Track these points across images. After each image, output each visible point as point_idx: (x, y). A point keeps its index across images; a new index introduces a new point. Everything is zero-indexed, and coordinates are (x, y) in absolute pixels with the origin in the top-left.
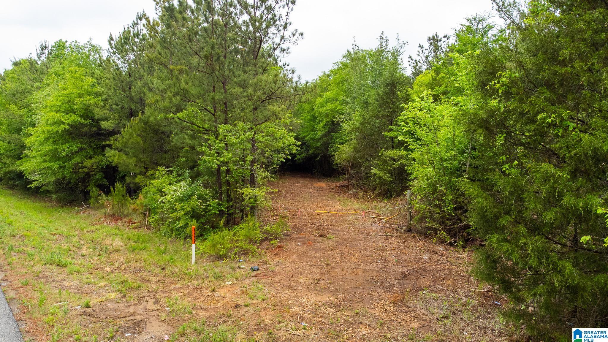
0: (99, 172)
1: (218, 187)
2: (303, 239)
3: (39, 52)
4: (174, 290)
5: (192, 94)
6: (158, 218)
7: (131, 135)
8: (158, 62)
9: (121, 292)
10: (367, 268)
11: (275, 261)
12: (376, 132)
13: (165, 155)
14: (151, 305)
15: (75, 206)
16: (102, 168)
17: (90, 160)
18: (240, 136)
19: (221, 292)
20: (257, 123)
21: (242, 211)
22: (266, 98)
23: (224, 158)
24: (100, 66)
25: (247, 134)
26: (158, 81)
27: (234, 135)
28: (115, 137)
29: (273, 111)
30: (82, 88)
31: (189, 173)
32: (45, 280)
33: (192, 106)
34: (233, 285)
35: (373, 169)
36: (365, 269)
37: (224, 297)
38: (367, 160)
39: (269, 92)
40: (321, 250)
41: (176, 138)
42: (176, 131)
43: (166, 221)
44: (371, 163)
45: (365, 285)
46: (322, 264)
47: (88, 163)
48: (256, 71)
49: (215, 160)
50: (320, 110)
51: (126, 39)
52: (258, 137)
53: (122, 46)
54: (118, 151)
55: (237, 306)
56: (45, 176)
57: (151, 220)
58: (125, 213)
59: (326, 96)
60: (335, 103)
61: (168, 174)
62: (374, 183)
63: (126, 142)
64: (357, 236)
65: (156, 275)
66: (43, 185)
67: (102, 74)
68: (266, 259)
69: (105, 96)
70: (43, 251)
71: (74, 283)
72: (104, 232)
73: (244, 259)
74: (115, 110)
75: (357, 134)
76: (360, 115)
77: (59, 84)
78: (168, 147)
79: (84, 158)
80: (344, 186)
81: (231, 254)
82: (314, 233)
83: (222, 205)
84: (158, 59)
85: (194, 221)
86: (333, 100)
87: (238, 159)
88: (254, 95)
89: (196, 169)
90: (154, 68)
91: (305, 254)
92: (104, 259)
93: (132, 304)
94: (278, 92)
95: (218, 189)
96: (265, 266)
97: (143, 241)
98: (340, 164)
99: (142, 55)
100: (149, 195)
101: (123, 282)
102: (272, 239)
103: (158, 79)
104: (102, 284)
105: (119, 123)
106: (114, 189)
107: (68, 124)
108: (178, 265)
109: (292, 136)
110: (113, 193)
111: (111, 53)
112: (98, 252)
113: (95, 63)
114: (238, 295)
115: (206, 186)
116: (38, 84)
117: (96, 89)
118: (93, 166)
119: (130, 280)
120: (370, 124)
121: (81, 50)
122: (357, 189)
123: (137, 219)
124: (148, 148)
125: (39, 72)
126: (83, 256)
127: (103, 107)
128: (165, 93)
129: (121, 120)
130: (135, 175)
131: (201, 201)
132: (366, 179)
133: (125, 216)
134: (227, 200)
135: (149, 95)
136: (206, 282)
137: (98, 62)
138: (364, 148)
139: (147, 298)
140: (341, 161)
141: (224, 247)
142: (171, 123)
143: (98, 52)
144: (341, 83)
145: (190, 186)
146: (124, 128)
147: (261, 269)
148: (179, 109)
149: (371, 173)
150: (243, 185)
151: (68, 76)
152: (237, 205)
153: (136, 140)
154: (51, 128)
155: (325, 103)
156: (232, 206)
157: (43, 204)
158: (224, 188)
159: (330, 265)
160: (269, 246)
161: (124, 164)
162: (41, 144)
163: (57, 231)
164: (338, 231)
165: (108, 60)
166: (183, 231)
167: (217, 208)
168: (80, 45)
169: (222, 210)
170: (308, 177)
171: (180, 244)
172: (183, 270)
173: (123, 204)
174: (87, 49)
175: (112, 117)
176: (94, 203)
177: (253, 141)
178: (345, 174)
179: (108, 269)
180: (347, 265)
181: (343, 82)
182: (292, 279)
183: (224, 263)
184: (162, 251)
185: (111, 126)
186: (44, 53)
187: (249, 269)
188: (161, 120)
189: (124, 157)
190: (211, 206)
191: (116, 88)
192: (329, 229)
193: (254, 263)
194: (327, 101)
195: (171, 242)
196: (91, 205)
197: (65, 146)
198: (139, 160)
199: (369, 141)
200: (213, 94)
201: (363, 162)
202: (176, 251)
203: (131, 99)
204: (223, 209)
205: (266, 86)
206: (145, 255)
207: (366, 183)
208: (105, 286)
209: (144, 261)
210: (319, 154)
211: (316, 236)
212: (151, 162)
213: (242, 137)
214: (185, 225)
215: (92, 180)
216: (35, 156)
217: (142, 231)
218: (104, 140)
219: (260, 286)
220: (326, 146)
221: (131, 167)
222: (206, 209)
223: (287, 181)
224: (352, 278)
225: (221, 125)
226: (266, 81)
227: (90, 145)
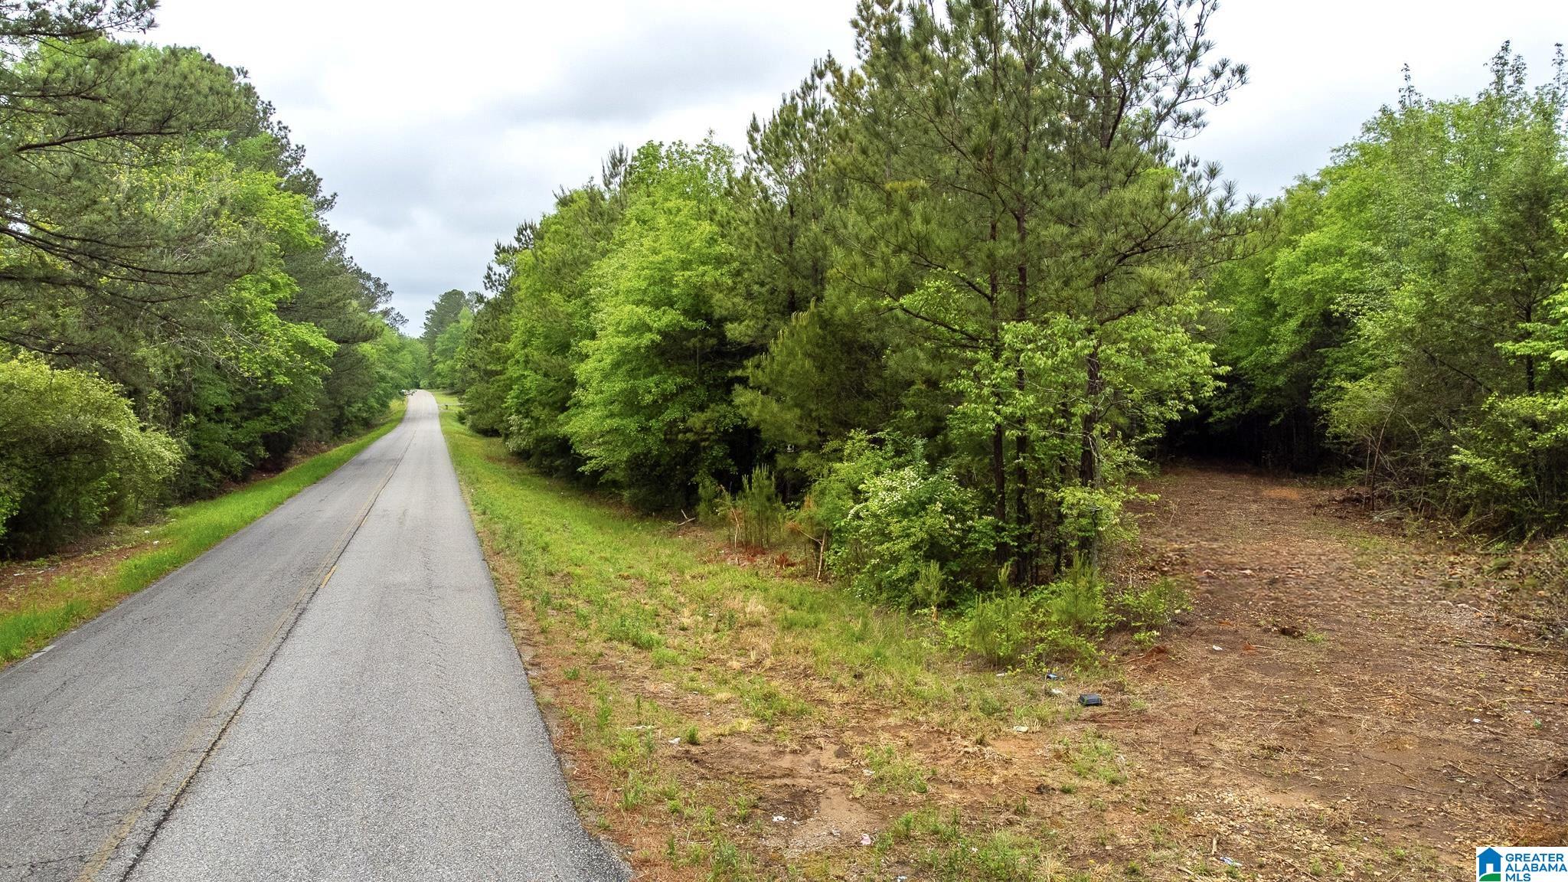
0: (717, 442)
1: (993, 484)
2: (1228, 637)
3: (607, 172)
4: (883, 728)
5: (938, 248)
6: (847, 554)
7: (791, 354)
8: (858, 175)
9: (764, 720)
10: (1434, 734)
11: (1148, 687)
12: (1474, 340)
13: (867, 404)
14: (828, 757)
15: (667, 519)
16: (726, 431)
17: (699, 414)
18: (1057, 350)
19: (999, 748)
20: (1107, 315)
21: (1057, 549)
22: (1132, 249)
23: (1015, 406)
24: (728, 193)
25: (1078, 344)
26: (859, 219)
27: (1043, 349)
28: (755, 359)
29: (1152, 281)
30: (688, 247)
31: (924, 445)
32: (609, 673)
33: (937, 277)
34: (1032, 736)
35: (1457, 452)
36: (1428, 738)
37: (1007, 763)
38: (1437, 424)
39: (1142, 231)
40: (1282, 669)
41: (896, 357)
42: (897, 340)
43: (865, 563)
44: (1453, 433)
45: (1428, 781)
46: (1287, 708)
47: (697, 420)
48: (1106, 178)
49: (990, 413)
50: (1288, 284)
51: (787, 126)
52: (1108, 350)
53: (778, 143)
54: (763, 393)
55: (1041, 789)
56: (611, 447)
57: (832, 557)
58: (773, 540)
59: (1308, 244)
60: (1336, 261)
61: (873, 448)
62: (1460, 494)
63: (780, 372)
64: (1401, 641)
65: (841, 688)
66: (606, 468)
67: (732, 213)
68: (1120, 678)
69: (736, 265)
70: (605, 610)
71: (665, 686)
72: (726, 580)
73: (1061, 672)
74: (755, 297)
75: (1405, 347)
76: (1418, 294)
77: (644, 241)
78: (876, 384)
79: (689, 410)
80: (1358, 500)
81: (1028, 657)
82: (1262, 623)
83: (1003, 529)
84: (859, 170)
85: (934, 566)
86: (1330, 255)
87: (1051, 410)
88: (1100, 243)
89: (940, 438)
90: (847, 191)
91: (1234, 678)
92: (726, 640)
93: (788, 750)
94: (1168, 231)
95: (994, 490)
96: (1119, 697)
97: (811, 607)
98: (1349, 436)
99: (820, 162)
100: (828, 499)
101: (768, 697)
102: (1139, 627)
103: (859, 213)
104: (722, 695)
105: (765, 327)
106: (750, 482)
107: (659, 332)
108: (893, 670)
109: (1204, 350)
110: (748, 490)
111: (752, 161)
112: (714, 624)
113: (718, 189)
114: (1044, 761)
115: (964, 481)
116: (603, 243)
117: (718, 248)
118: (705, 428)
119: (783, 695)
120: (1450, 317)
121: (689, 162)
122: (1401, 510)
123: (799, 555)
124: (829, 385)
125: (606, 217)
126: (683, 629)
127: (733, 289)
128: (874, 248)
129: (769, 320)
130: (798, 450)
131: (952, 518)
132: (1432, 482)
133: (773, 547)
134: (1018, 517)
135: (837, 253)
136: (962, 718)
137: (725, 184)
138: (1428, 390)
139: (822, 741)
140: (1349, 426)
141: (1008, 636)
142: (886, 321)
143: (725, 163)
144: (1358, 205)
145: (925, 479)
146: (776, 338)
147: (1107, 702)
148: (906, 288)
149: (1452, 462)
150: (1062, 482)
151: (662, 221)
152: (1045, 535)
153: (803, 366)
154: (626, 340)
155: (1303, 265)
156: (1030, 536)
157: (605, 511)
158: (1010, 487)
159: (1312, 714)
160: (1129, 646)
161: (773, 424)
162: (606, 377)
163: (632, 571)
164: (1339, 621)
165: (746, 178)
166: (907, 590)
167: (993, 538)
168: (689, 150)
169: (1005, 544)
170: (1245, 472)
171: (898, 619)
172: (906, 682)
173: (767, 519)
174: (701, 158)
175: (750, 311)
176: (707, 514)
177: (1093, 363)
178: (1362, 466)
179: (735, 664)
180: (1365, 721)
181: (1362, 201)
182: (1195, 739)
183: (1009, 678)
184: (857, 634)
185: (746, 335)
186: (616, 175)
187: (1074, 698)
188: (862, 314)
189: (775, 407)
190: (976, 531)
191: (761, 244)
192: (1310, 616)
193: (1089, 685)
194: (1310, 258)
195: (877, 613)
196: (701, 519)
197: (651, 382)
198: (807, 415)
199: (1445, 368)
200: (990, 244)
201: (1424, 432)
202: (890, 637)
203: (794, 270)
204: (1008, 540)
205: (1133, 215)
206: (816, 641)
207: (1431, 492)
208: (728, 701)
209: (815, 653)
210: (1280, 408)
211: (1266, 631)
212: (834, 420)
213: (1064, 352)
214: (911, 574)
215: (703, 460)
216: (593, 404)
217: (808, 585)
218: (732, 368)
219: (1104, 745)
220: (1303, 385)
221: (789, 431)
222: (964, 538)
223: (1184, 479)
224: (1383, 756)
225: (1008, 323)
226: (1134, 202)
227: (701, 378)
